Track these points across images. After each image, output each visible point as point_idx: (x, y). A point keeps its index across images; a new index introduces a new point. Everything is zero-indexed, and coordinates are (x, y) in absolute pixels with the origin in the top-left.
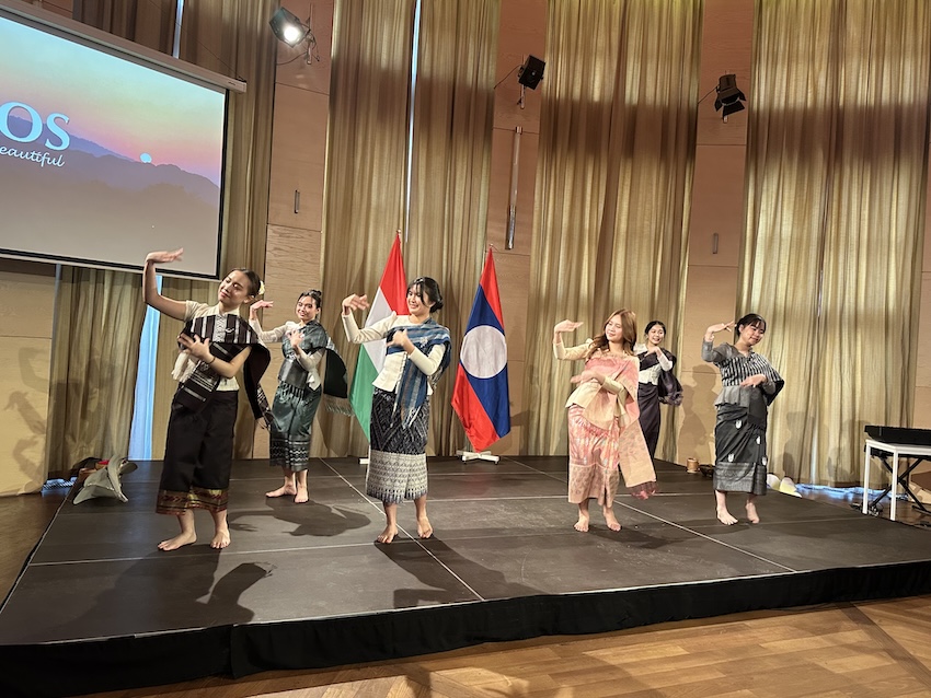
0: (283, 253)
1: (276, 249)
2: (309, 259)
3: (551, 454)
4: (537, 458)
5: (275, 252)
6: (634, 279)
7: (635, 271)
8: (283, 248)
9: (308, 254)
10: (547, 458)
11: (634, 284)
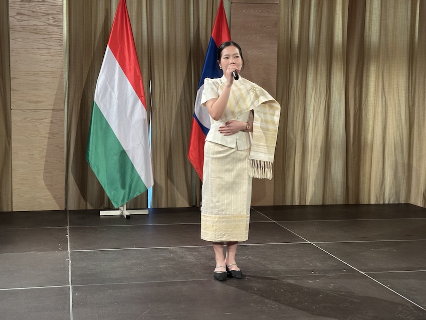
0: (25, 18)
1: (18, 14)
2: (51, 22)
3: (308, 203)
4: (293, 207)
5: (18, 17)
6: (390, 21)
7: (391, 12)
8: (26, 12)
9: (50, 17)
10: (302, 207)
11: (390, 27)
